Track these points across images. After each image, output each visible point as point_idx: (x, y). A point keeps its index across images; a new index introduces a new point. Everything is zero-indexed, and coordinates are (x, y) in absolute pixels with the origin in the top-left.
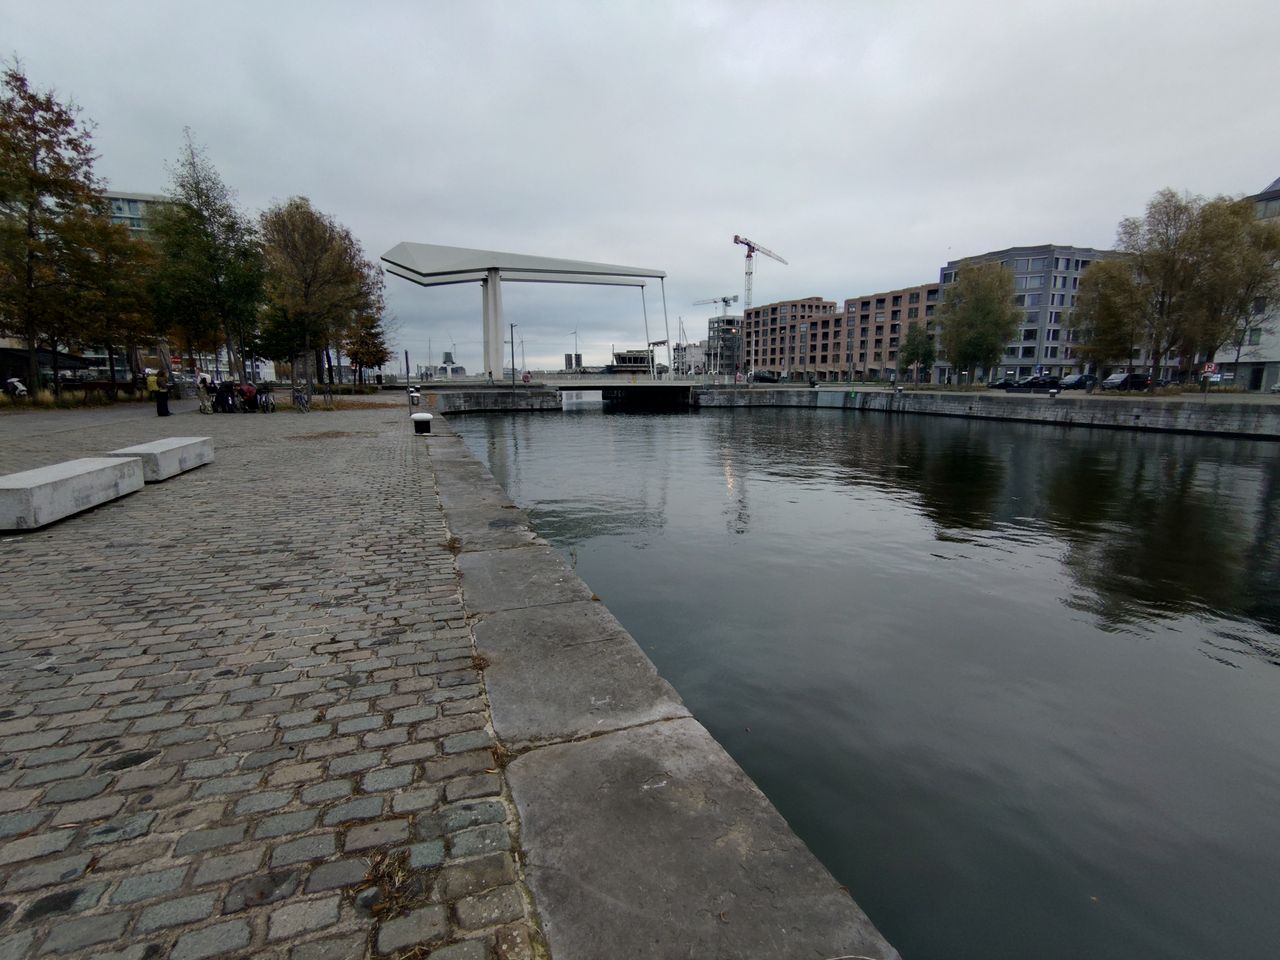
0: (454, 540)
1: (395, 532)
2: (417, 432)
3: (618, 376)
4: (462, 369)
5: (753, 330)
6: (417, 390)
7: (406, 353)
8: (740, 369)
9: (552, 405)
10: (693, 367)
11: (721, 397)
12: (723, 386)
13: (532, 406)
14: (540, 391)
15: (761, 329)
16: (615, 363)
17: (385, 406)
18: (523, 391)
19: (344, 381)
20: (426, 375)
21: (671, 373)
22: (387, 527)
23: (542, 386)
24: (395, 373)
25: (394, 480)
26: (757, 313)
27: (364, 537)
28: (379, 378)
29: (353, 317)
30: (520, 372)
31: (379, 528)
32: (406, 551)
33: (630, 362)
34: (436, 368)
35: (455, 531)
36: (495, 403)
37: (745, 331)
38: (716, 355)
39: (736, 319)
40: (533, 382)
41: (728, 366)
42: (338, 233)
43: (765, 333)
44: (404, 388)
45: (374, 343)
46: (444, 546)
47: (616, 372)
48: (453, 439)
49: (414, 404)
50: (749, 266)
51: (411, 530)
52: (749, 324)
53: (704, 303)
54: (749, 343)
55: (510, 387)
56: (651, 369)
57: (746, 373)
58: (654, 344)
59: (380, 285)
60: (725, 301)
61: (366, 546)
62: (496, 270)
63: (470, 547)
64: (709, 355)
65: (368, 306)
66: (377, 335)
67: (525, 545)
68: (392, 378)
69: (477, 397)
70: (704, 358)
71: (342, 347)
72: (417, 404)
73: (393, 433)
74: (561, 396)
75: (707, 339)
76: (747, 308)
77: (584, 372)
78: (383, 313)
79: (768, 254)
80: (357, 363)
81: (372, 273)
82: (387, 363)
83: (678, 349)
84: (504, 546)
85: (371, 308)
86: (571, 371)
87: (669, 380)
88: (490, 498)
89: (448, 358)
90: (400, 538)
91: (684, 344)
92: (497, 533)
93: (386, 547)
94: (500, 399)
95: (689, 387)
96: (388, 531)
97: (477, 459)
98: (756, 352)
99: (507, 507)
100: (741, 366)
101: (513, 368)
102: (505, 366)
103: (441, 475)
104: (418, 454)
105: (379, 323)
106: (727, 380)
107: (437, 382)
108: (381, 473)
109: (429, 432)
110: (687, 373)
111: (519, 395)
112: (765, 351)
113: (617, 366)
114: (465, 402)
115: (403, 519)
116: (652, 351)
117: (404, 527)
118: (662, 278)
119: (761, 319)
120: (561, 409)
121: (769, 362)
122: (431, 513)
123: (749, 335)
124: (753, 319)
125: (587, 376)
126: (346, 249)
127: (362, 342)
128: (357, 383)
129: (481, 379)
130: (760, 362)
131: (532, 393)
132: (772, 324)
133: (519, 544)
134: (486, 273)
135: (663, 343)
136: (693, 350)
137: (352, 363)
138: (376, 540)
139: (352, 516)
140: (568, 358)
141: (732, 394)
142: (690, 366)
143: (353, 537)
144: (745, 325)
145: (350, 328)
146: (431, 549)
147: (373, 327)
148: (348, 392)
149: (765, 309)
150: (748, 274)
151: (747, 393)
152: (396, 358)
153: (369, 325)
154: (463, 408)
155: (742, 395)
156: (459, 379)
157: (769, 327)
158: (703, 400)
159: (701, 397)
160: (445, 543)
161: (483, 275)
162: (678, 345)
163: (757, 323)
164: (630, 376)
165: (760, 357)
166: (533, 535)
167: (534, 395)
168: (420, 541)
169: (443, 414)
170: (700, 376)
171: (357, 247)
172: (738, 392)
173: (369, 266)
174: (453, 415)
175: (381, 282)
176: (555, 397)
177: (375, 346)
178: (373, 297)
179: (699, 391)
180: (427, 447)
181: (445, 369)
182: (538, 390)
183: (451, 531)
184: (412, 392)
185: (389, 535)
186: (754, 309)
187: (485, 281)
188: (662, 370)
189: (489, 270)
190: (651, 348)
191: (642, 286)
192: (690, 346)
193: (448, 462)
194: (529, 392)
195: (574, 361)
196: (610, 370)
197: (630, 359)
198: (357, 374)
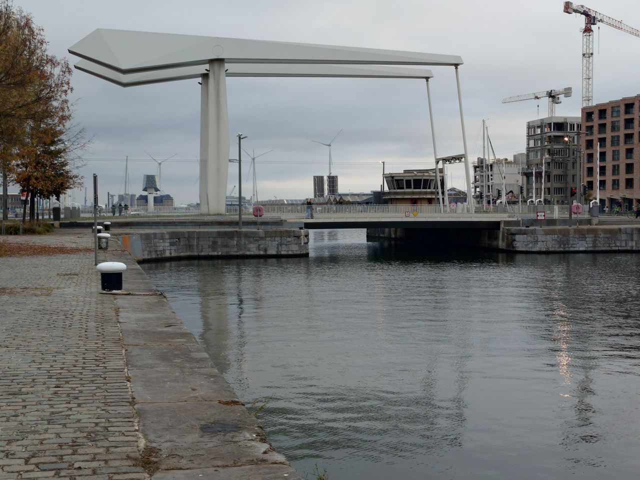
0: (150, 451)
1: (68, 435)
2: (104, 288)
3: (391, 207)
4: (168, 198)
5: (596, 136)
6: (107, 228)
7: (95, 178)
8: (578, 195)
9: (294, 249)
10: (503, 193)
11: (549, 237)
12: (551, 222)
13: (266, 250)
14: (277, 229)
15: (608, 135)
16: (386, 189)
17: (62, 250)
18: (253, 229)
19: (10, 215)
20: (119, 208)
21: (472, 202)
22: (57, 428)
23: (280, 223)
24: (78, 204)
25: (70, 358)
26: (602, 112)
27: (25, 442)
28: (56, 211)
29: (28, 130)
30: (249, 202)
31: (46, 430)
32: (82, 465)
33: (409, 186)
34: (133, 196)
35: (152, 437)
36: (214, 246)
37: (584, 138)
38: (539, 175)
39: (569, 121)
40: (267, 216)
41: (559, 190)
42: (17, 20)
43: (615, 141)
44: (90, 225)
45: (52, 164)
46: (136, 459)
47: (386, 202)
48: (154, 299)
49: (101, 247)
50: (588, 45)
51: (89, 433)
52: (590, 128)
53: (521, 99)
54: (590, 157)
55: (236, 224)
56: (440, 196)
57: (587, 200)
58: (445, 160)
59: (66, 87)
60: (552, 96)
61: (26, 455)
62: (220, 61)
63: (172, 462)
64: (528, 175)
65: (48, 114)
66: (58, 153)
67: (252, 462)
68: (74, 211)
69: (188, 239)
70: (521, 180)
71: (10, 170)
72: (106, 248)
73: (71, 290)
74: (307, 236)
75: (525, 152)
76: (585, 105)
77: (341, 202)
78: (68, 124)
79: (617, 25)
80: (28, 191)
81: (57, 71)
82: (68, 191)
83: (480, 166)
84: (220, 463)
85: (51, 117)
86: (321, 200)
87: (466, 213)
88: (204, 388)
89: (150, 182)
90: (75, 445)
91: (490, 159)
92: (211, 443)
93: (54, 459)
94: (219, 241)
95: (498, 223)
96: (58, 435)
97: (186, 328)
98: (603, 170)
99: (227, 403)
100: (579, 191)
101: (240, 198)
102: (228, 195)
103: (135, 351)
104: (103, 320)
105: (63, 137)
106: (557, 212)
107: (134, 216)
108: (53, 348)
109: (120, 288)
110: (495, 202)
111: (247, 235)
112: (616, 169)
113: (389, 193)
114: (172, 244)
115: (79, 417)
116: (441, 171)
117: (81, 430)
118: (456, 65)
119: (608, 121)
120: (307, 255)
121: (622, 184)
122: (120, 409)
123: (590, 144)
124: (596, 121)
125: (344, 206)
126: (24, 41)
127: (38, 163)
128: (28, 218)
129: (195, 212)
130: (609, 184)
131: (266, 233)
132: (626, 128)
133: (244, 460)
134: (207, 66)
135: (458, 158)
136: (504, 168)
137: (22, 191)
138: (40, 447)
139: (9, 411)
140: (319, 181)
141: (565, 233)
142: (499, 192)
143: (9, 442)
144: (584, 130)
145: (24, 145)
146: (117, 463)
147: (53, 143)
148: (14, 231)
149: (614, 106)
150: (587, 55)
151: (589, 231)
152: (80, 184)
153: (48, 141)
154: (167, 254)
155: (582, 235)
156: (165, 213)
157: (622, 132)
158: (521, 243)
159: (517, 237)
160: (137, 455)
161: (202, 69)
162: (481, 161)
163: (602, 127)
164: (408, 207)
165: (609, 177)
166: (264, 447)
167: (268, 235)
168: (101, 450)
169: (140, 262)
170: (516, 207)
171: (39, 37)
172: (576, 231)
173: (52, 61)
174: (154, 262)
175: (68, 83)
176: (299, 237)
177: (54, 169)
178: (55, 104)
179: (514, 229)
180: (117, 311)
181: (145, 198)
182: (274, 228)
183: (145, 436)
184: (99, 231)
185: (60, 441)
186: (597, 106)
187: (205, 76)
188: (459, 197)
189: (211, 61)
190: (440, 165)
191: (427, 78)
192: (499, 162)
193: (145, 332)
194: (261, 231)
195: (326, 187)
196: (379, 199)
197: (408, 182)
198: (28, 206)
